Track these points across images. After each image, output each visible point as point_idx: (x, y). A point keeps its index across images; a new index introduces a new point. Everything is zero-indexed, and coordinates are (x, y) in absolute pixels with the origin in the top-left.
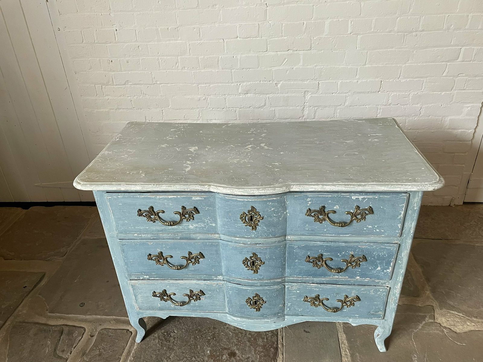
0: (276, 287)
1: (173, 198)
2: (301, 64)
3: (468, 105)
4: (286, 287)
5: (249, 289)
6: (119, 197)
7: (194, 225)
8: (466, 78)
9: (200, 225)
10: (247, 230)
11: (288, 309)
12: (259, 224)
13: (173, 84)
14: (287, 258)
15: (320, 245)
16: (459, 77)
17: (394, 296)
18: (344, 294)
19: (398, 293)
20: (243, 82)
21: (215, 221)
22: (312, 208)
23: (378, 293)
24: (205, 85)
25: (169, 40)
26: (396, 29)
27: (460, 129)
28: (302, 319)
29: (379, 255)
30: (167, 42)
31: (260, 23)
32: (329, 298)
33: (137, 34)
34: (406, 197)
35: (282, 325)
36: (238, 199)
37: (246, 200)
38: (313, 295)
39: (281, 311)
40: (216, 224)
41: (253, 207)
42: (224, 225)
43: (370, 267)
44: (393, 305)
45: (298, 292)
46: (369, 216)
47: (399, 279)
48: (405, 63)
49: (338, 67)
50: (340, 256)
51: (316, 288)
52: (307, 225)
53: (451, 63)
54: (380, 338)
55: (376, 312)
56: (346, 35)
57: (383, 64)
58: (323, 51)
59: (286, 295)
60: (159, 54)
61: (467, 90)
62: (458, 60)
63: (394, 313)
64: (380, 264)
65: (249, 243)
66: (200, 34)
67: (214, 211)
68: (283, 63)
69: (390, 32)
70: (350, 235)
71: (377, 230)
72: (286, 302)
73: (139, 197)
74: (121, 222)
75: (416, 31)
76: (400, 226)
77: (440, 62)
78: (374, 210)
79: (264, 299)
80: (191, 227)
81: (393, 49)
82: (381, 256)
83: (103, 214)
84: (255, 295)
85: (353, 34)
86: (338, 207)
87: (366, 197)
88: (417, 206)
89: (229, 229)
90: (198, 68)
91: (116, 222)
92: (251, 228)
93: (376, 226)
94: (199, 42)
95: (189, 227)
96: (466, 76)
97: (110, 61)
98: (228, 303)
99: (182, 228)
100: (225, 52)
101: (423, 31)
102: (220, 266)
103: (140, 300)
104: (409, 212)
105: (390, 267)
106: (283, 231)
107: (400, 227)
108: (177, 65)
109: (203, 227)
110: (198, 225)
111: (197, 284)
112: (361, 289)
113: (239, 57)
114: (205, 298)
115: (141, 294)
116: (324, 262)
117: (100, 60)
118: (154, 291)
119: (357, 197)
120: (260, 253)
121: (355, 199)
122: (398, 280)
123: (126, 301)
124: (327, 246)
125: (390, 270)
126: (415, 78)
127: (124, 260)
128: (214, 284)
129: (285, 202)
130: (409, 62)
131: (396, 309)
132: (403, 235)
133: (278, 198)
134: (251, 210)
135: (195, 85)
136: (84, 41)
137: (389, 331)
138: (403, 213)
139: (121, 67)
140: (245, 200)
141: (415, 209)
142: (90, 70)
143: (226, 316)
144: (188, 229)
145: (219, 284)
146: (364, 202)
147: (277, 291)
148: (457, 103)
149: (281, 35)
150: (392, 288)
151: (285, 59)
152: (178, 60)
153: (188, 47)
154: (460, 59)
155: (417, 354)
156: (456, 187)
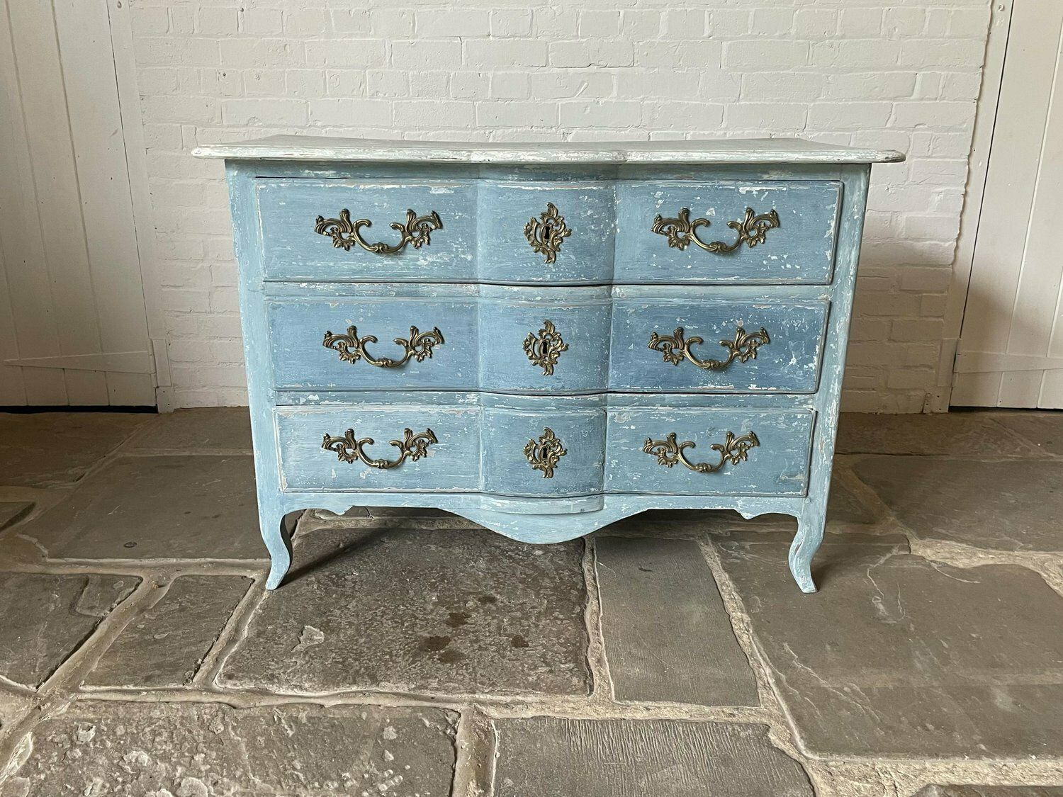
0: (588, 412)
1: (393, 188)
2: (615, 93)
3: (940, 190)
4: (609, 414)
5: (534, 415)
6: (282, 185)
7: (429, 259)
8: (929, 133)
9: (441, 257)
10: (538, 264)
11: (611, 476)
12: (561, 247)
13: (351, 129)
14: (612, 340)
15: (679, 305)
16: (918, 130)
17: (825, 436)
18: (726, 430)
19: (833, 426)
20: (497, 127)
21: (472, 248)
22: (665, 216)
23: (794, 424)
24: (418, 132)
25: (350, 36)
26: (793, 31)
27: (927, 240)
28: (640, 505)
29: (792, 327)
30: (345, 39)
31: (534, 9)
32: (695, 440)
33: (285, 19)
34: (837, 189)
35: (596, 524)
36: (523, 188)
37: (539, 188)
38: (664, 437)
39: (596, 480)
40: (474, 255)
41: (551, 206)
42: (490, 255)
43: (776, 359)
44: (825, 458)
45: (633, 427)
46: (772, 231)
47: (833, 389)
48: (814, 101)
49: (686, 102)
50: (717, 332)
51: (668, 415)
52: (654, 256)
53: (900, 102)
54: (800, 556)
55: (790, 476)
56: (700, 39)
57: (772, 100)
58: (657, 70)
59: (607, 437)
60: (326, 62)
61: (935, 157)
62: (912, 98)
63: (826, 479)
64: (797, 348)
65: (539, 298)
66: (414, 26)
67: (472, 223)
68: (578, 90)
69: (782, 38)
70: (736, 277)
71: (788, 266)
72: (608, 457)
73: (322, 186)
74: (277, 249)
75: (830, 38)
76: (829, 253)
77: (880, 99)
78: (781, 217)
79: (563, 445)
80: (422, 262)
81: (790, 72)
82: (797, 329)
83: (240, 232)
84: (543, 434)
85: (714, 39)
86: (714, 212)
87: (764, 188)
88: (858, 212)
89: (501, 262)
90: (406, 96)
91: (268, 250)
92: (546, 256)
93: (785, 256)
94: (411, 41)
95: (418, 263)
96: (929, 128)
97: (222, 74)
98: (485, 464)
99: (404, 265)
100: (463, 64)
101: (843, 37)
102: (475, 364)
103: (291, 462)
104: (846, 225)
105: (815, 357)
106: (607, 268)
107: (829, 258)
108: (363, 86)
109: (446, 264)
110: (438, 258)
111: (423, 413)
112: (759, 415)
113: (490, 76)
114: (437, 451)
115: (297, 443)
116: (686, 348)
117: (199, 72)
118: (327, 435)
119: (748, 189)
120: (561, 321)
121: (744, 193)
122: (831, 391)
123: (259, 468)
124: (692, 307)
125: (813, 365)
126: (834, 131)
127: (272, 350)
128: (459, 412)
129: (613, 200)
130: (821, 98)
131: (830, 470)
132: (835, 279)
133: (602, 188)
134: (547, 211)
135: (396, 131)
136: (171, 30)
137: (820, 528)
138: (833, 224)
139: (243, 88)
140: (536, 188)
141: (855, 218)
142: (174, 93)
143: (477, 502)
144: (417, 268)
145: (468, 412)
146: (762, 199)
147: (590, 423)
148: (918, 184)
149: (575, 34)
150: (820, 413)
151: (583, 82)
152: (364, 75)
153: (387, 50)
154: (916, 95)
155: (880, 596)
156: (931, 368)
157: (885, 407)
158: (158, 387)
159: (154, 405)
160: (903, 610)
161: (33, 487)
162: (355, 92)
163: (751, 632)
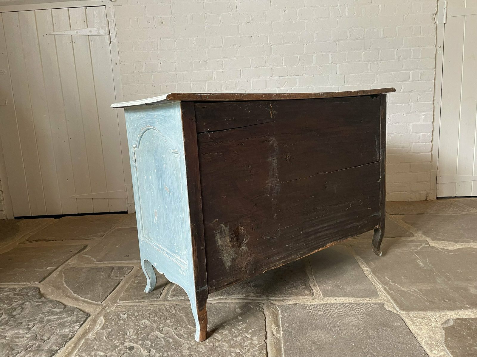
2: (298, 85)
3: (423, 114)
8: (417, 93)
16: (413, 92)
25: (200, 70)
26: (363, 59)
30: (198, 71)
31: (267, 57)
33: (176, 65)
48: (373, 83)
49: (325, 87)
53: (405, 82)
56: (328, 64)
57: (357, 84)
58: (313, 76)
60: (191, 80)
61: (420, 102)
62: (410, 80)
66: (223, 65)
68: (284, 84)
69: (359, 62)
75: (377, 61)
77: (397, 82)
81: (363, 74)
85: (333, 64)
90: (221, 90)
94: (222, 71)
96: (417, 91)
97: (153, 86)
100: (241, 77)
101: (381, 60)
108: (205, 88)
113: (251, 81)
117: (145, 86)
130: (375, 82)
136: (135, 71)
139: (161, 90)
142: (136, 94)
148: (415, 112)
149: (282, 65)
151: (286, 82)
152: (205, 84)
153: (213, 74)
154: (411, 79)
155: (420, 260)
156: (428, 182)
157: (411, 198)
158: (128, 204)
159: (126, 211)
160: (430, 264)
161: (86, 239)
162: (202, 90)
163: (372, 274)
